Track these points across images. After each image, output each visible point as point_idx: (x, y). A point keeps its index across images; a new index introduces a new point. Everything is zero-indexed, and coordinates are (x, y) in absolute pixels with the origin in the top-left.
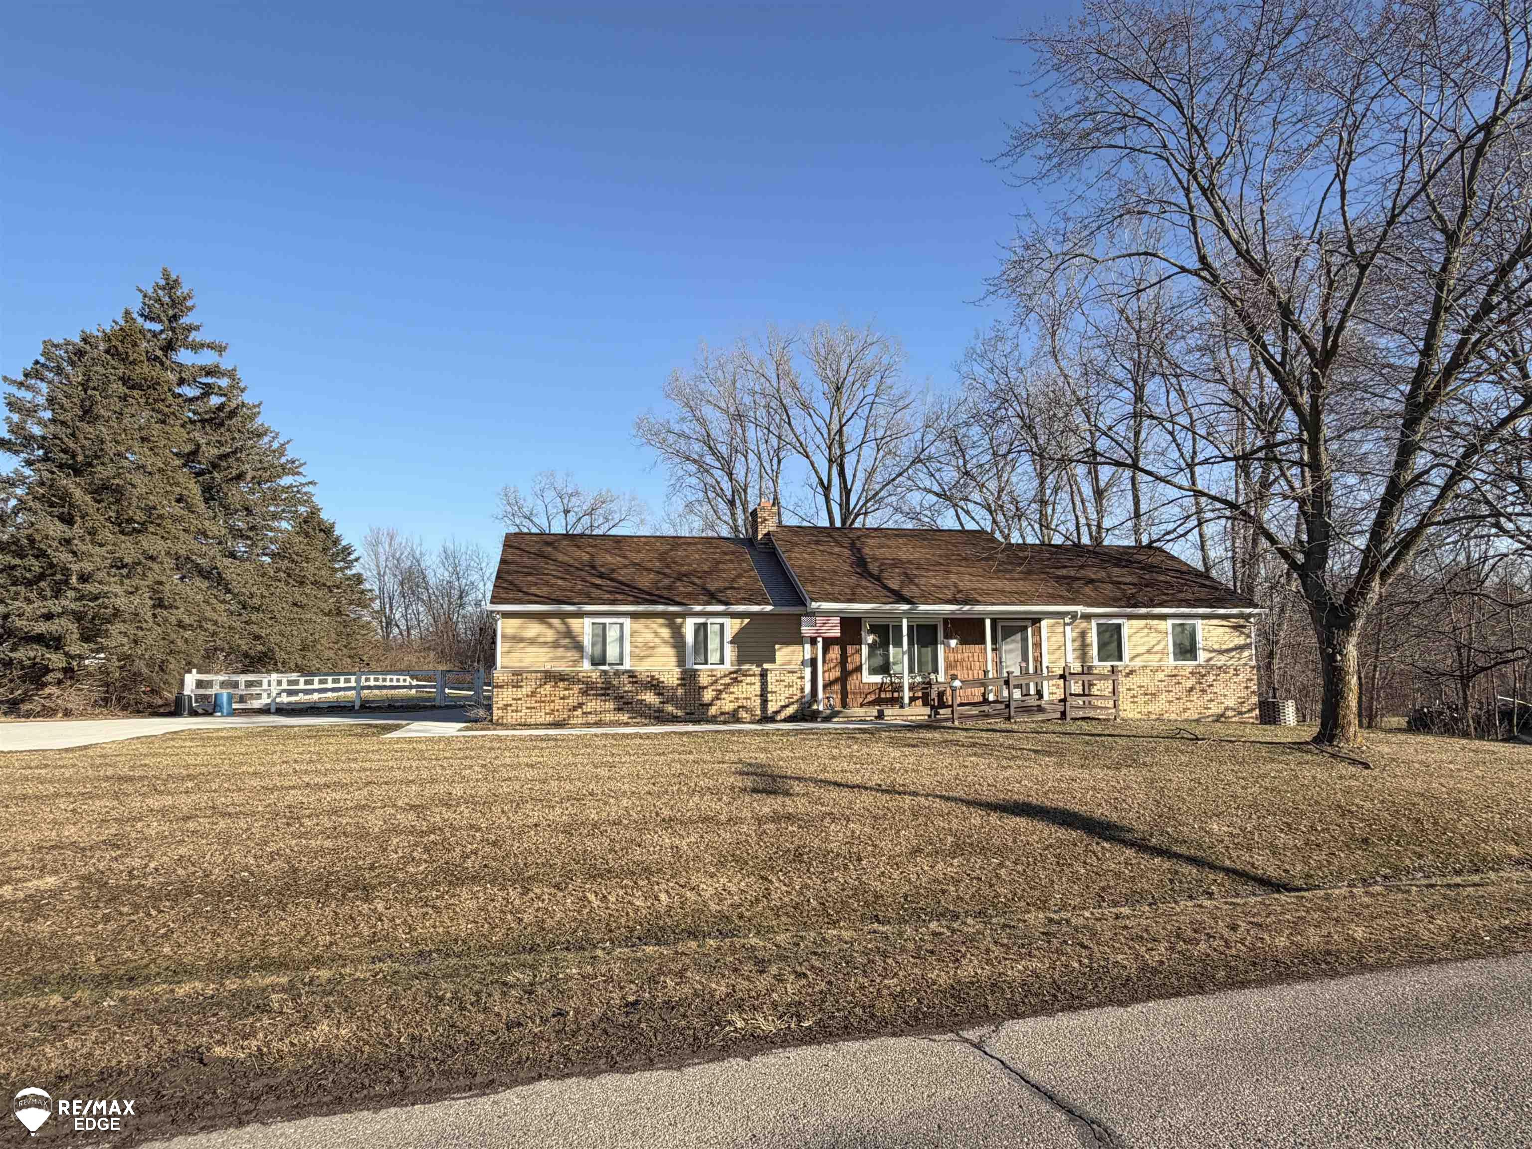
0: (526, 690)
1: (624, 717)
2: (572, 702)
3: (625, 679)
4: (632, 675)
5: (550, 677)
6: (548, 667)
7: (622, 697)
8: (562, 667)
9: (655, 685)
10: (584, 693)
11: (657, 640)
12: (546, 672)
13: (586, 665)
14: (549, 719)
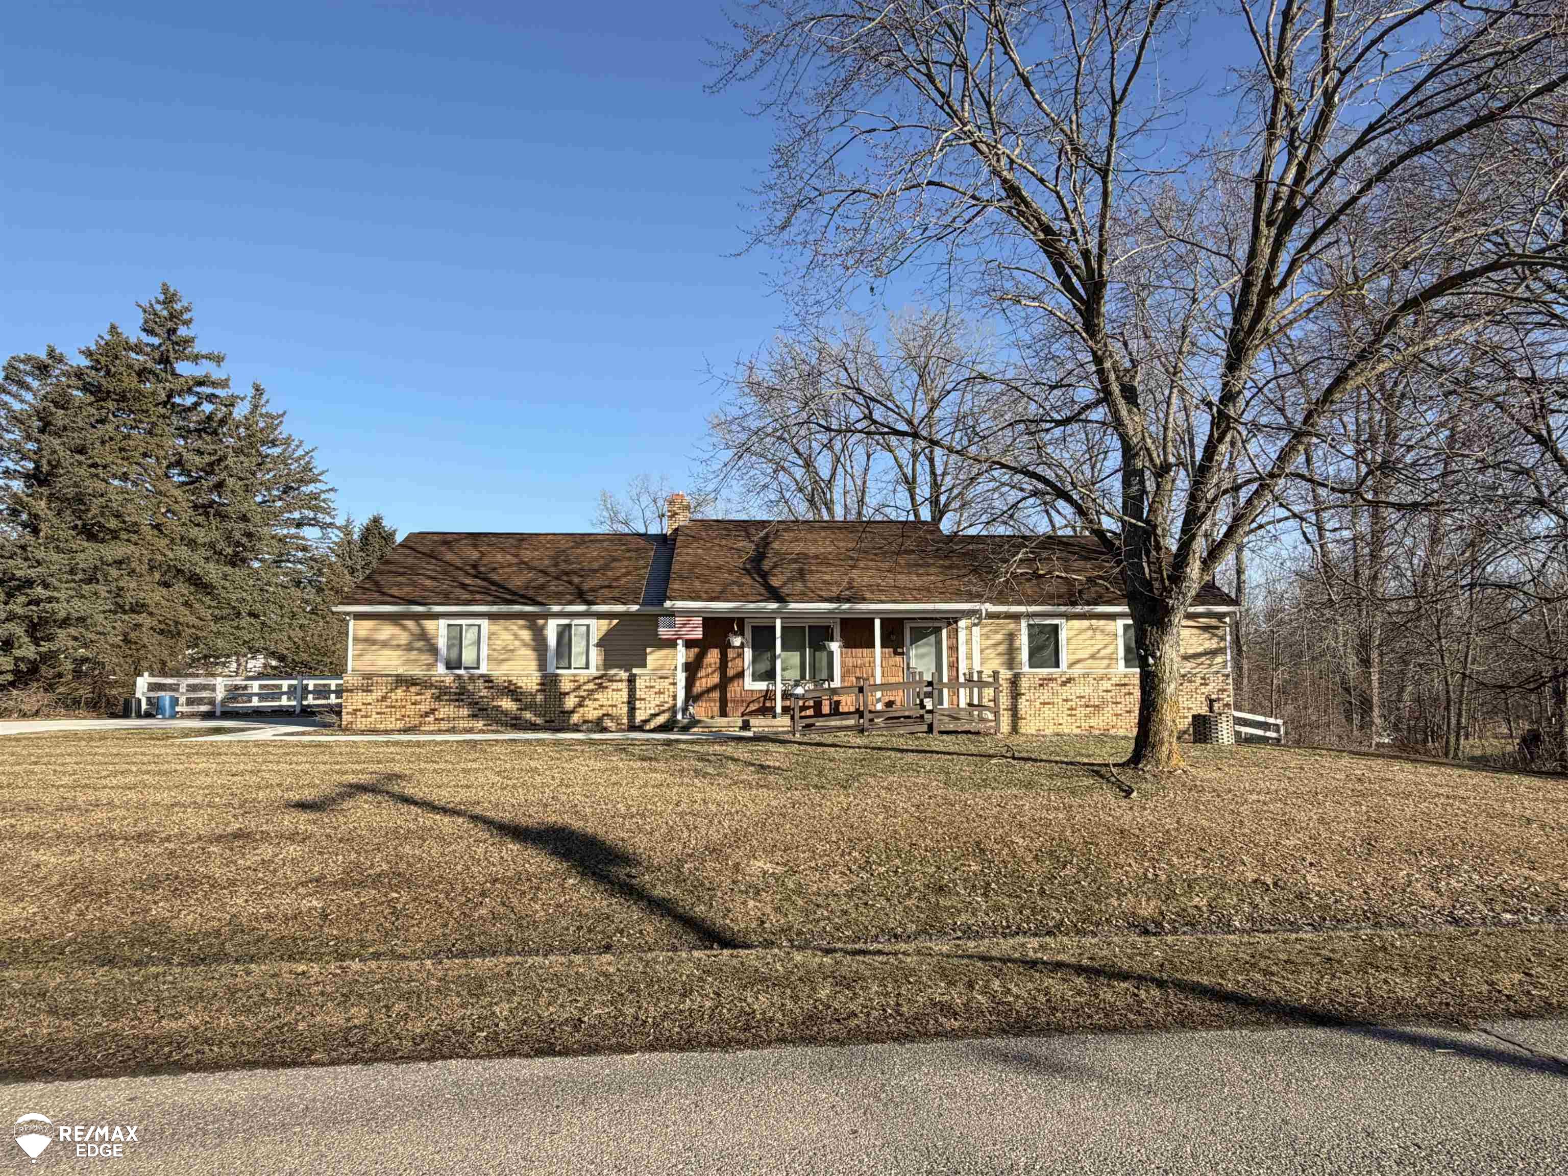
0: (377, 694)
1: (480, 725)
2: (424, 707)
3: (480, 683)
4: (488, 679)
5: (404, 681)
6: (400, 671)
7: (477, 703)
8: (417, 671)
9: (512, 691)
10: (438, 698)
11: (517, 643)
12: (397, 676)
13: (441, 669)
14: (400, 725)
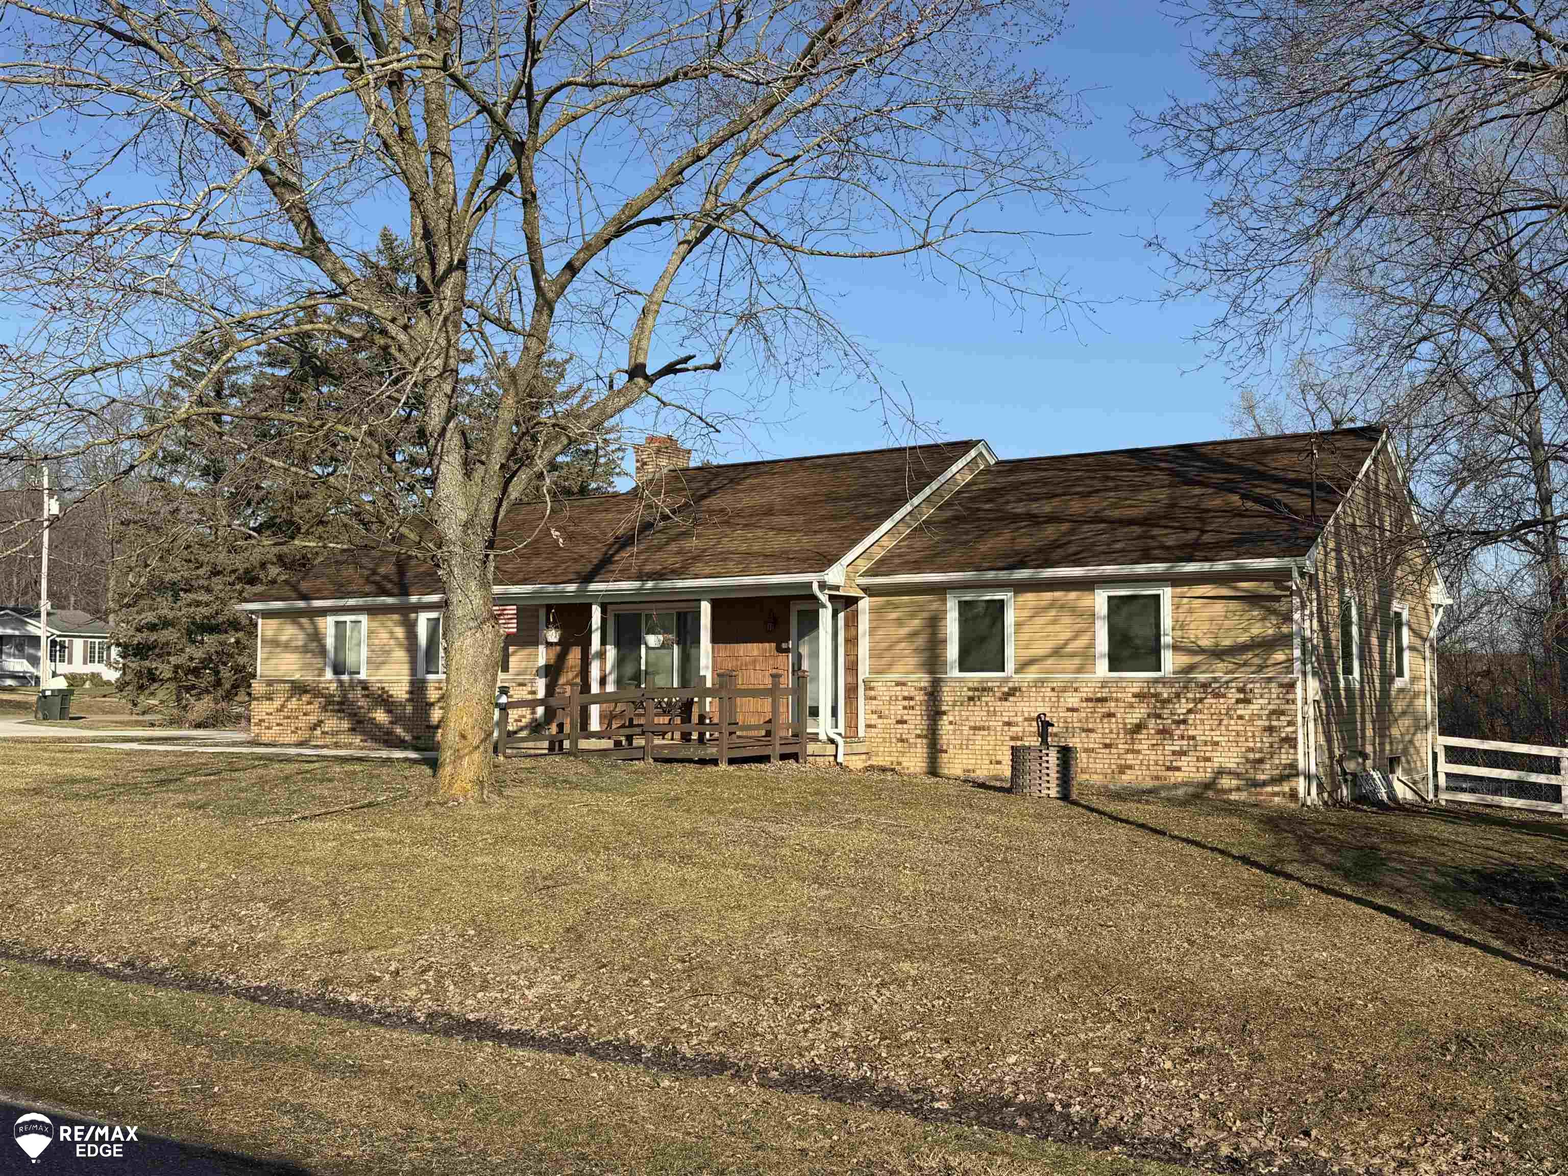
0: (277, 703)
1: (357, 740)
2: (313, 719)
3: (359, 692)
4: (365, 686)
5: (299, 689)
6: (297, 676)
7: (355, 715)
8: (309, 677)
9: (384, 700)
10: (324, 709)
11: (392, 642)
12: (292, 682)
13: (329, 675)
14: (294, 738)
